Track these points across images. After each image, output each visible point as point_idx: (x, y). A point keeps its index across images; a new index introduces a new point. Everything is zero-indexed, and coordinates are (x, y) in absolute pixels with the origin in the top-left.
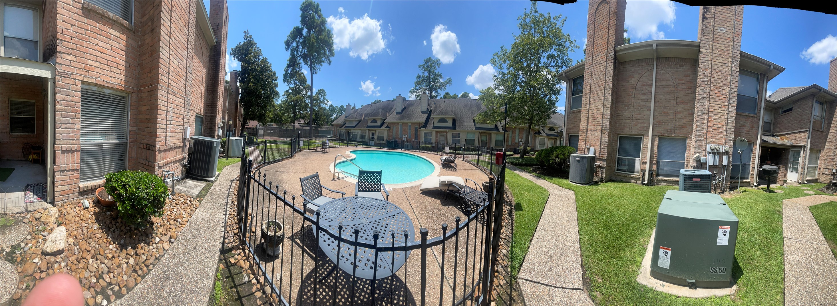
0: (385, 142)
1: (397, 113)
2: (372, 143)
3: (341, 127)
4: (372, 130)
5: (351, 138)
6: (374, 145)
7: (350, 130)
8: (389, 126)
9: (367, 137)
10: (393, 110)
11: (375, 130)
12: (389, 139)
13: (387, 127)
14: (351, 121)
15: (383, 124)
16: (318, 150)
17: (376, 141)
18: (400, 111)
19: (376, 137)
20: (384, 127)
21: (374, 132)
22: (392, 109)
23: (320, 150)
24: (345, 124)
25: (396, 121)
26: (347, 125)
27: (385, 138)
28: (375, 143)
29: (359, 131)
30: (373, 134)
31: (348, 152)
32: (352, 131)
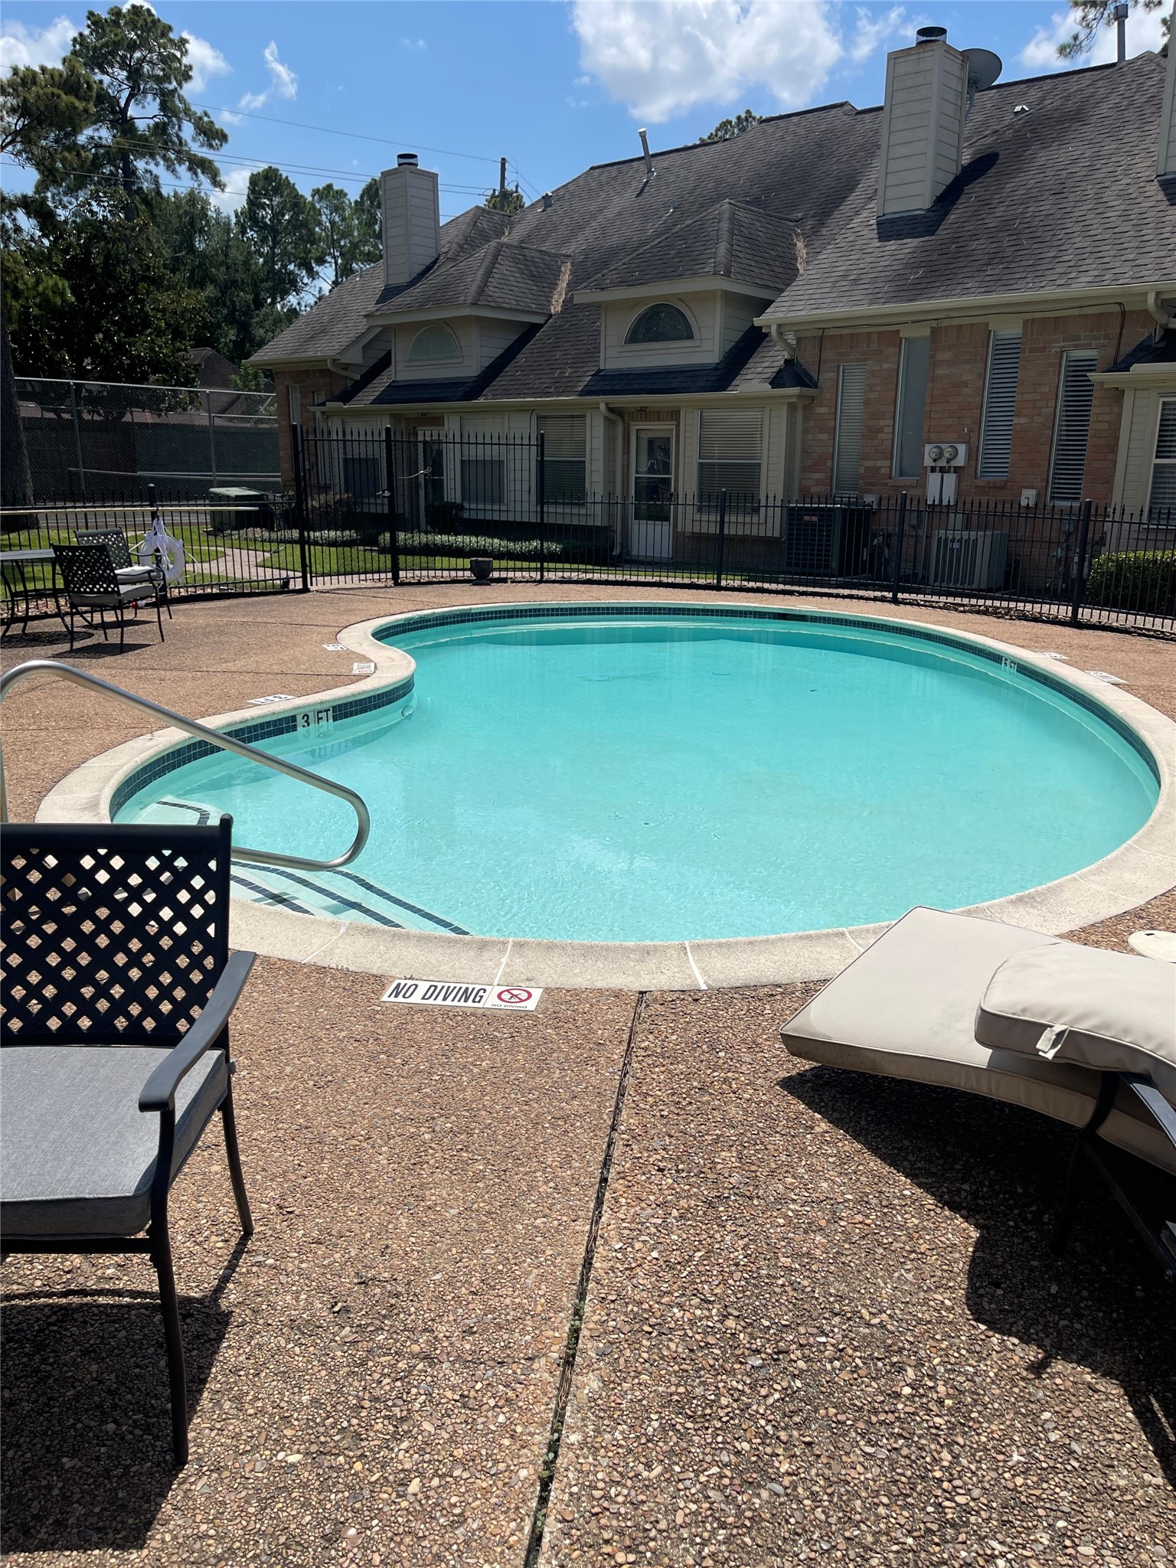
0: (770, 524)
1: (890, 229)
2: (651, 537)
3: (347, 396)
4: (644, 413)
5: (452, 492)
6: (666, 552)
7: (437, 421)
8: (807, 361)
9: (595, 482)
10: (855, 198)
11: (674, 415)
12: (805, 494)
13: (791, 374)
14: (439, 332)
15: (751, 342)
16: (34, 627)
17: (691, 519)
18: (918, 198)
19: (686, 481)
20: (753, 381)
21: (658, 428)
22: (848, 185)
23: (55, 625)
24: (385, 362)
25: (865, 309)
26: (402, 371)
27: (772, 484)
28: (678, 537)
29: (523, 428)
30: (660, 450)
31: (358, 638)
32: (452, 426)
